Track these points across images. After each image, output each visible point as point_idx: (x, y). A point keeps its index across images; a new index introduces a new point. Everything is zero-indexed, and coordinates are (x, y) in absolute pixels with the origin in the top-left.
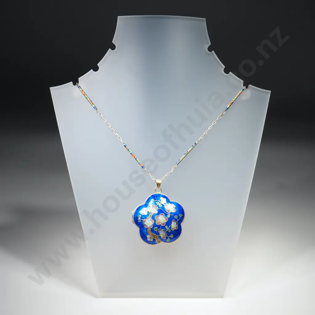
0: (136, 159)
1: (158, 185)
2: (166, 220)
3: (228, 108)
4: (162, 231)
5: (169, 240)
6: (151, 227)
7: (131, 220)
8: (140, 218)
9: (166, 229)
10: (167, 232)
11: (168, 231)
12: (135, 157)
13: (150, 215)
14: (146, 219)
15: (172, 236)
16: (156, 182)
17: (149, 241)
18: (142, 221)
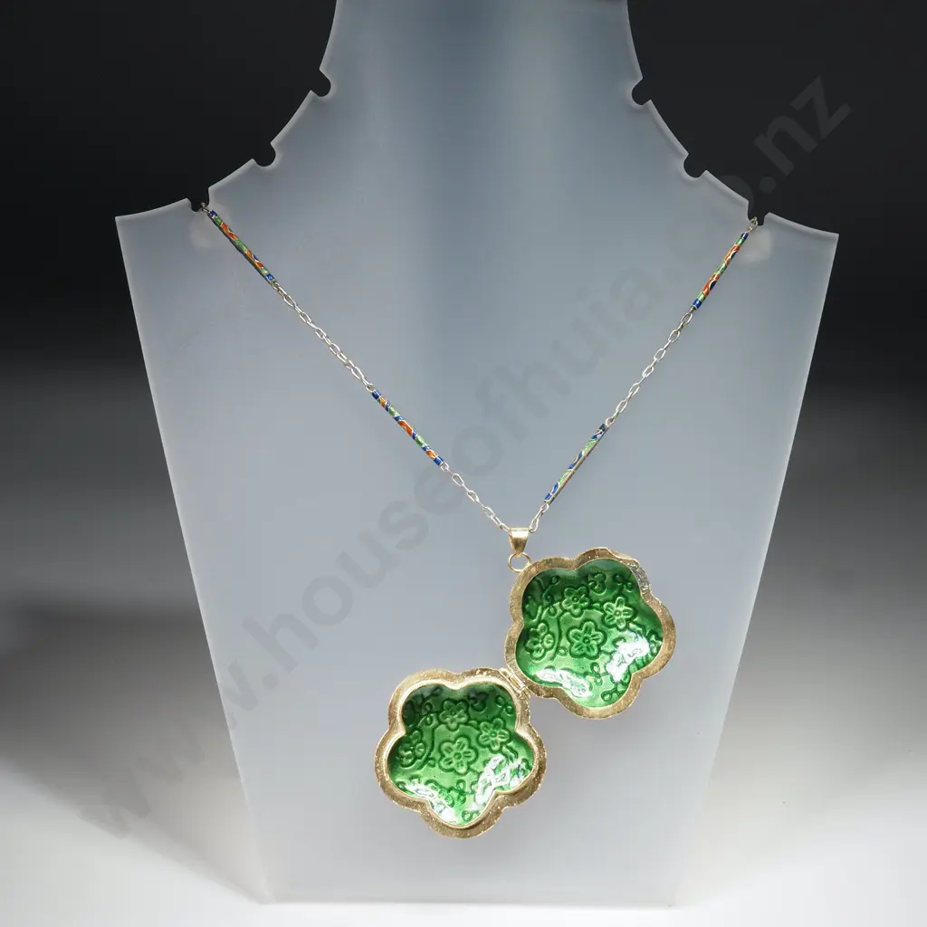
0: (414, 437)
1: (519, 544)
3: (700, 303)
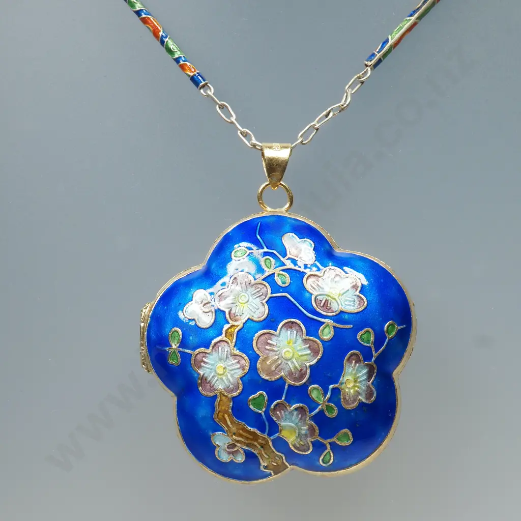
0: (162, 42)
1: (275, 168)
2: (315, 352)
4: (291, 413)
5: (328, 457)
6: (232, 391)
7: (137, 350)
8: (175, 345)
9: (312, 404)
10: (320, 419)
11: (322, 412)
12: (155, 33)
13: (226, 327)
14: (208, 347)
15: (345, 438)
16: (263, 154)
17: (226, 463)
18: (186, 357)
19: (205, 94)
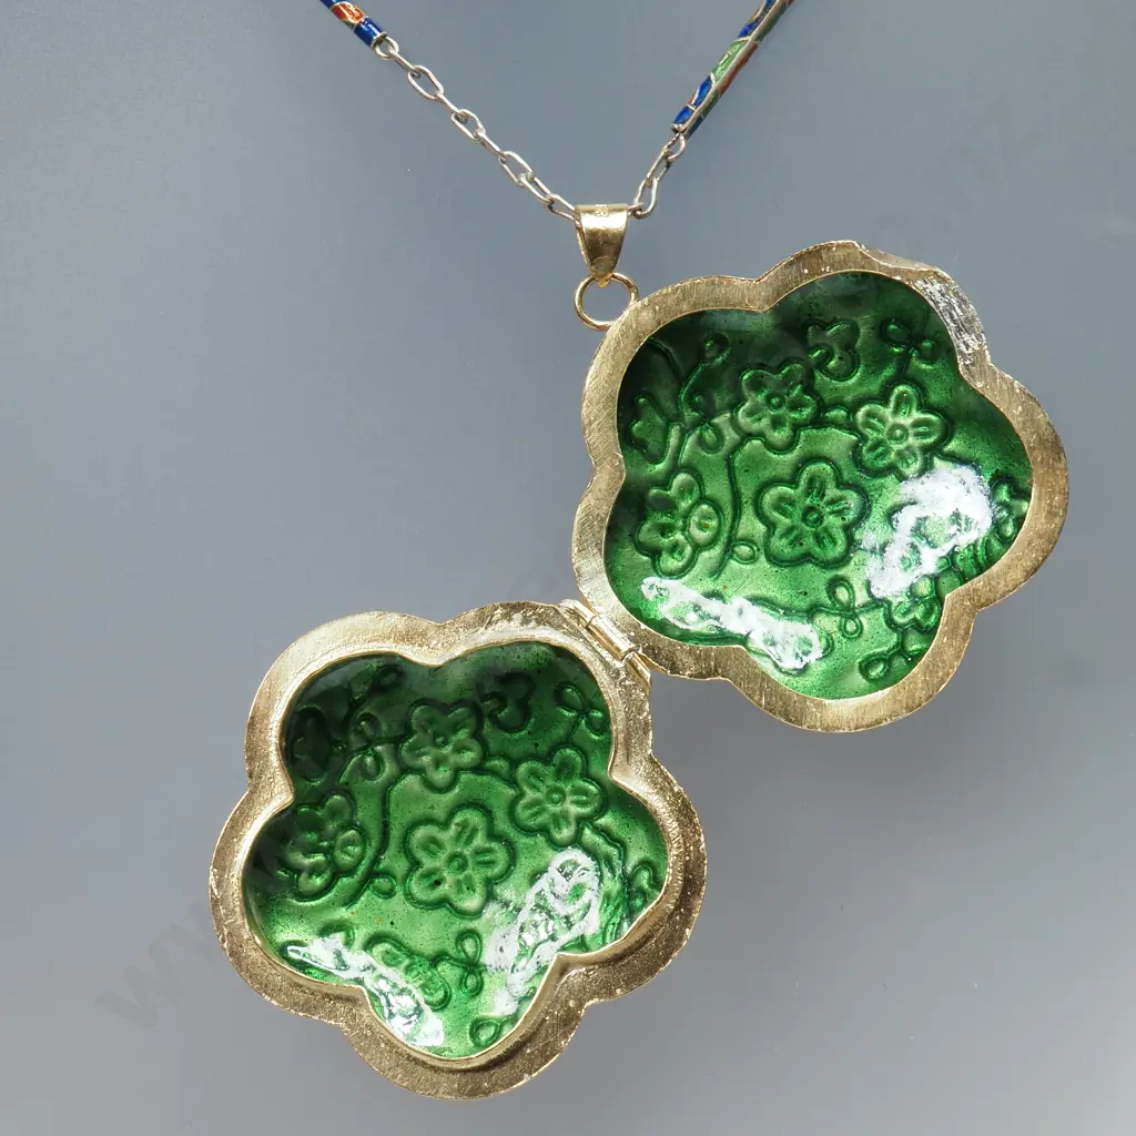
19: (383, 55)
